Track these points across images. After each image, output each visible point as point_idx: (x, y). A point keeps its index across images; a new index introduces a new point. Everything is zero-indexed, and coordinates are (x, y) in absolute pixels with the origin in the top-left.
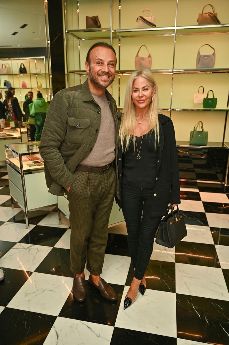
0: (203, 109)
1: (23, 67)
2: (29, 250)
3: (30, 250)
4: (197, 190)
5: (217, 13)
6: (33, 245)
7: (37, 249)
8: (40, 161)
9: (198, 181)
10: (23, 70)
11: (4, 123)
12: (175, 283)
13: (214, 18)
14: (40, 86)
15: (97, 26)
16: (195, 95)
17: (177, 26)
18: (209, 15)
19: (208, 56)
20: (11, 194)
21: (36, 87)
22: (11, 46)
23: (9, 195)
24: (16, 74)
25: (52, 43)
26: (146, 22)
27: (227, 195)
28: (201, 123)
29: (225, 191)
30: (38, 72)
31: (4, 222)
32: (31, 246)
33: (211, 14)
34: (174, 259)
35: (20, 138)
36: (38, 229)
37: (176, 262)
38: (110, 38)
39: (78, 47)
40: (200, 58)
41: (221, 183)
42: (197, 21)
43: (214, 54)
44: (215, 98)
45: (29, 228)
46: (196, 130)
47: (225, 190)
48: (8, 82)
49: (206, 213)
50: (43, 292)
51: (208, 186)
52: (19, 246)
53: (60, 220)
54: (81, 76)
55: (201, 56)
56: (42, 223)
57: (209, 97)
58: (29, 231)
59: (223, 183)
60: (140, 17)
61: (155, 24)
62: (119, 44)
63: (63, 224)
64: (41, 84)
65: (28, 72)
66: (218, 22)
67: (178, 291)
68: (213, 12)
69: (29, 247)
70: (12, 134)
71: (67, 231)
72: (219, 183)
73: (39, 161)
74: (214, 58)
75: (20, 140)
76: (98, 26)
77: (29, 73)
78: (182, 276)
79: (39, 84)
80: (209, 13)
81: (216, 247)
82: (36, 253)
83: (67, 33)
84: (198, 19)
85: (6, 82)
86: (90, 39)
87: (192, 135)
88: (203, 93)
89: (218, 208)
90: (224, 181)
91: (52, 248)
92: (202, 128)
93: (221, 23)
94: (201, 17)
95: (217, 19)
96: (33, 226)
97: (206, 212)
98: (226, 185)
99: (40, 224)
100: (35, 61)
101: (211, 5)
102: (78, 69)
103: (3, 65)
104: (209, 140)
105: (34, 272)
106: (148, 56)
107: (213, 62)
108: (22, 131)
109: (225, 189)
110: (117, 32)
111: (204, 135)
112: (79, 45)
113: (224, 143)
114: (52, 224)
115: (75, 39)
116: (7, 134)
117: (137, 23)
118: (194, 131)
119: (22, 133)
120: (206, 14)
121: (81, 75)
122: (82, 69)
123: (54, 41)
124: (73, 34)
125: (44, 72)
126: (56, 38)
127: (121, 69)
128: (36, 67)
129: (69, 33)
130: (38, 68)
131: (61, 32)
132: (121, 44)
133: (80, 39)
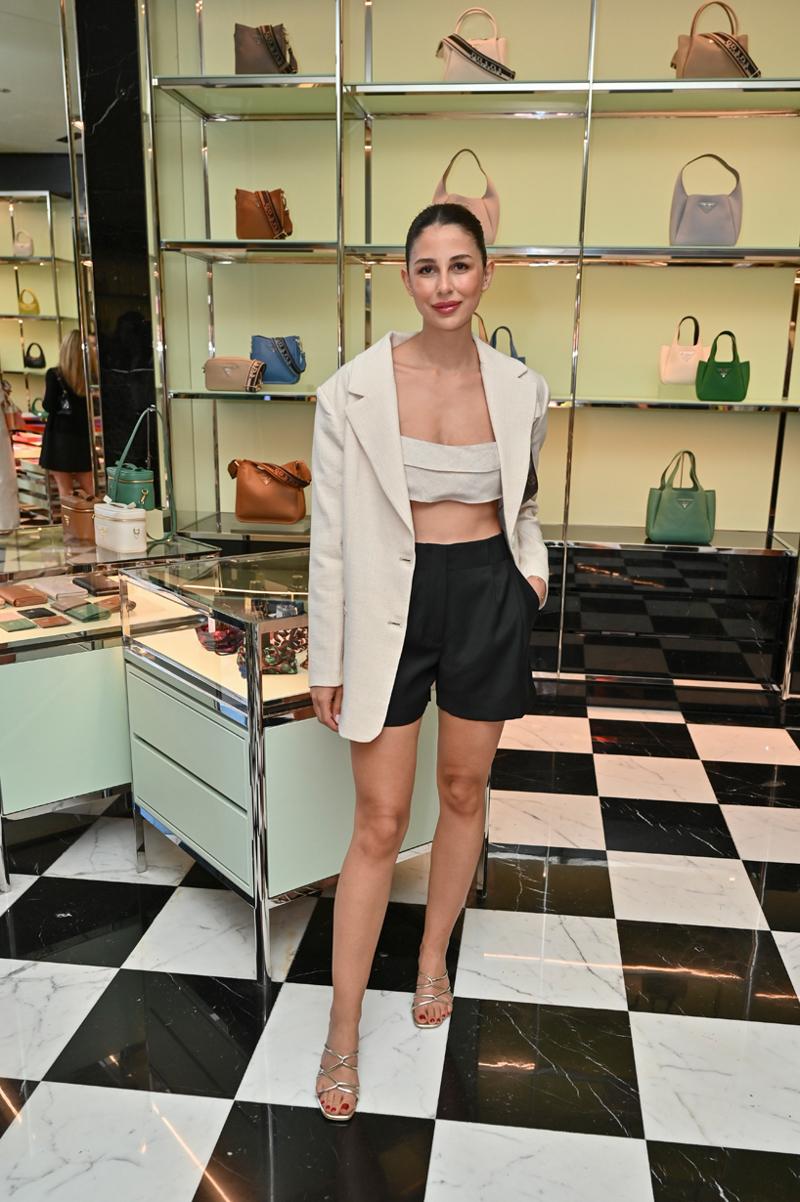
0: (697, 401)
2: (16, 985)
3: (21, 985)
4: (676, 718)
5: (746, 38)
6: (32, 962)
7: (52, 979)
8: (53, 607)
9: (677, 682)
12: (638, 1096)
13: (738, 54)
14: (33, 306)
15: (279, 67)
16: (665, 349)
17: (597, 79)
18: (717, 43)
19: (716, 201)
21: (16, 312)
25: (94, 127)
26: (474, 59)
27: (791, 733)
28: (687, 456)
29: (782, 722)
30: (26, 254)
32: (22, 969)
33: (725, 39)
34: (621, 995)
36: (49, 894)
37: (632, 1007)
38: (335, 119)
39: (201, 151)
40: (683, 206)
41: (763, 687)
42: (673, 65)
43: (737, 193)
44: (742, 360)
45: (10, 891)
46: (671, 485)
47: (783, 714)
49: (724, 808)
50: (88, 1170)
51: (717, 700)
53: (141, 849)
54: (214, 266)
55: (687, 198)
56: (65, 867)
57: (718, 358)
58: (8, 905)
59: (775, 687)
60: (452, 37)
61: (511, 68)
62: (368, 143)
63: (155, 867)
64: (35, 301)
66: (752, 71)
67: (654, 1130)
68: (733, 33)
69: (15, 972)
71: (173, 898)
72: (758, 687)
73: (47, 606)
74: (735, 210)
76: (284, 67)
78: (661, 1067)
79: (28, 299)
80: (717, 34)
81: (777, 943)
82: (48, 998)
83: (155, 86)
84: (676, 56)
86: (246, 118)
87: (656, 502)
88: (696, 343)
89: (763, 785)
90: (778, 678)
91: (114, 971)
92: (693, 476)
93: (764, 75)
94: (686, 50)
95: (748, 60)
96: (24, 882)
97: (720, 802)
98: (786, 696)
99: (57, 870)
100: (11, 208)
101: (722, 5)
102: (202, 238)
104: (721, 524)
105: (43, 1080)
106: (483, 193)
107: (735, 222)
109: (783, 708)
110: (358, 94)
111: (701, 502)
112: (205, 145)
113: (774, 535)
114: (110, 871)
115: (188, 116)
117: (441, 60)
118: (662, 488)
120: (706, 37)
121: (212, 261)
122: (215, 237)
123: (101, 120)
124: (179, 94)
125: (48, 254)
126: (111, 107)
127: (375, 242)
128: (16, 233)
129: (163, 87)
130: (20, 236)
131: (130, 87)
132: (373, 143)
133: (207, 116)
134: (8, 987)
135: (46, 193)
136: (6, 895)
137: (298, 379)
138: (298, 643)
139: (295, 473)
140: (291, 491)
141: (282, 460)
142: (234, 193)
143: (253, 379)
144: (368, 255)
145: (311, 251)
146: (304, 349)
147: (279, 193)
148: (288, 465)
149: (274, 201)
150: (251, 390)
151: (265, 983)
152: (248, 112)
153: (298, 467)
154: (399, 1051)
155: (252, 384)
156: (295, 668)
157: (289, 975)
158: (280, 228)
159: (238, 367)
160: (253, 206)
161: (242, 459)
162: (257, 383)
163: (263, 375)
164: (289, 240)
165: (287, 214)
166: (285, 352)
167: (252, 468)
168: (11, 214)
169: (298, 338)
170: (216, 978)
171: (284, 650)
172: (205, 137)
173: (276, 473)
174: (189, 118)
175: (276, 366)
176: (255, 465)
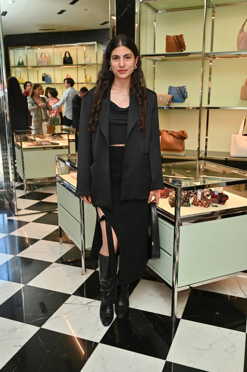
1: (68, 56)
2: (89, 307)
3: (91, 307)
6: (94, 300)
10: (68, 60)
11: (47, 127)
14: (90, 80)
20: (59, 224)
21: (84, 82)
22: (53, 29)
23: (57, 225)
24: (59, 66)
25: (119, 18)
30: (88, 63)
31: (51, 263)
32: (91, 302)
35: (68, 147)
38: (204, 8)
39: (153, 23)
45: (86, 274)
48: (47, 76)
52: (74, 299)
58: (85, 280)
62: (213, 16)
64: (91, 78)
65: (74, 62)
69: (89, 303)
70: (57, 142)
75: (67, 150)
77: (76, 64)
79: (88, 78)
83: (141, 2)
85: (45, 75)
86: (169, 11)
96: (90, 272)
100: (85, 48)
102: (152, 53)
103: (42, 54)
105: (100, 342)
108: (70, 138)
112: (155, 21)
116: (50, 141)
119: (69, 141)
121: (155, 61)
122: (157, 53)
123: (121, 16)
124: (148, 4)
125: (95, 62)
126: (125, 10)
127: (214, 51)
128: (86, 56)
129: (143, 2)
130: (87, 57)
131: (132, 3)
132: (215, 16)
133: (156, 11)
134: (87, 308)
135: (95, 43)
136: (85, 276)
137: (184, 101)
138: (190, 195)
139: (182, 134)
140: (180, 141)
141: (177, 130)
142: (166, 37)
143: (169, 101)
144: (211, 56)
145: (188, 56)
146: (187, 91)
147: (181, 36)
148: (179, 132)
149: (179, 38)
150: (168, 105)
151: (174, 318)
152: (170, 8)
153: (183, 132)
154: (226, 351)
155: (168, 103)
156: (189, 205)
157: (183, 316)
158: (182, 48)
159: (164, 97)
160: (172, 41)
161: (163, 130)
162: (170, 103)
163: (173, 100)
164: (184, 52)
165: (184, 43)
166: (180, 92)
167: (167, 133)
168: (85, 50)
169: (185, 87)
170: (156, 314)
171: (186, 198)
172: (155, 18)
173: (175, 134)
174: (151, 12)
175: (177, 97)
176: (167, 131)
